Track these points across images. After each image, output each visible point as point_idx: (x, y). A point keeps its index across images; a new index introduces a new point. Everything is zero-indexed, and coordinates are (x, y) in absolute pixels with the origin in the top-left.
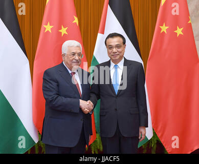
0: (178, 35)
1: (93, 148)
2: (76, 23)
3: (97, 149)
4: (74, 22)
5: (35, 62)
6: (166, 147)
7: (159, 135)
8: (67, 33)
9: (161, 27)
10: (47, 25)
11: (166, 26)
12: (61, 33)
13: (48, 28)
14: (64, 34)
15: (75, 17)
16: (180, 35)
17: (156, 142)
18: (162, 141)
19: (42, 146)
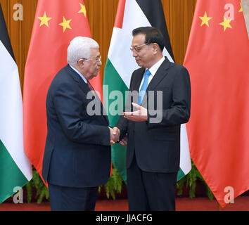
0: (225, 29)
1: (107, 188)
2: (83, 13)
3: (114, 190)
4: (81, 11)
5: (26, 68)
6: (209, 185)
7: (200, 168)
8: (70, 28)
9: (201, 18)
10: (42, 16)
11: (208, 16)
12: (62, 27)
13: (44, 20)
14: (67, 29)
15: (82, 5)
16: (227, 28)
17: (195, 179)
18: (204, 176)
19: (37, 187)
